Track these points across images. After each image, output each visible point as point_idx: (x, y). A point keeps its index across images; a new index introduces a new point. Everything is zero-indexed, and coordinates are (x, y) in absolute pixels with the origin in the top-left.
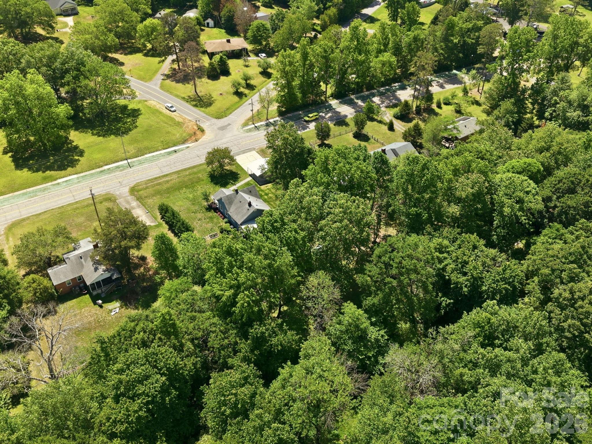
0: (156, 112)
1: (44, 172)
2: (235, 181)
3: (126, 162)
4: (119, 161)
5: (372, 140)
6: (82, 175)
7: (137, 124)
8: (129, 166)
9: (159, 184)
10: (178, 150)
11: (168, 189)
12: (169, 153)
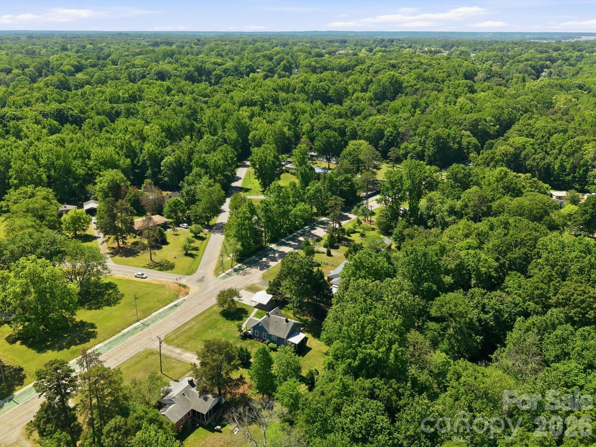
0: (129, 281)
1: (68, 348)
2: (246, 314)
3: (138, 323)
4: (132, 324)
5: (322, 265)
6: (107, 342)
7: (121, 292)
8: (145, 325)
9: (185, 332)
10: (178, 304)
11: (196, 333)
12: (171, 308)
